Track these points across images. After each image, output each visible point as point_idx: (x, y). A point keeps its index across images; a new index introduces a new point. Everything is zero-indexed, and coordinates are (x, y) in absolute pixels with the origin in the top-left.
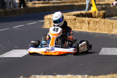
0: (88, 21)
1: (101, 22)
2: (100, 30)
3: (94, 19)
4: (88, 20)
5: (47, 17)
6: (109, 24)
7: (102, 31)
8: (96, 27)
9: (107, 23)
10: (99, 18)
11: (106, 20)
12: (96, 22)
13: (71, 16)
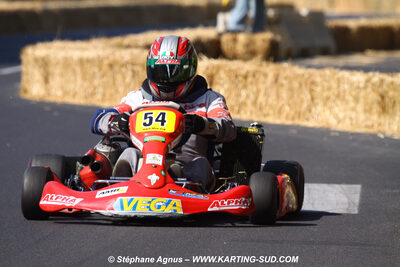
0: (209, 72)
1: (262, 78)
2: (261, 109)
3: (235, 65)
4: (207, 69)
5: (33, 53)
6: (296, 85)
7: (266, 115)
8: (242, 99)
9: (290, 82)
10: (254, 61)
11: (285, 69)
12: (240, 78)
13: (136, 51)
